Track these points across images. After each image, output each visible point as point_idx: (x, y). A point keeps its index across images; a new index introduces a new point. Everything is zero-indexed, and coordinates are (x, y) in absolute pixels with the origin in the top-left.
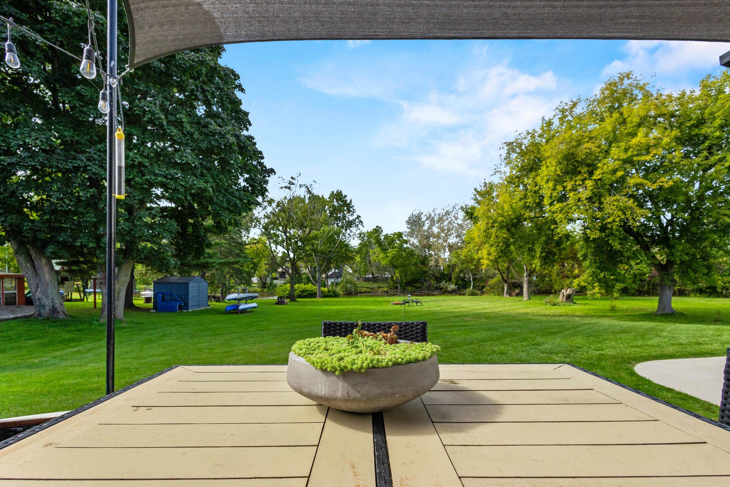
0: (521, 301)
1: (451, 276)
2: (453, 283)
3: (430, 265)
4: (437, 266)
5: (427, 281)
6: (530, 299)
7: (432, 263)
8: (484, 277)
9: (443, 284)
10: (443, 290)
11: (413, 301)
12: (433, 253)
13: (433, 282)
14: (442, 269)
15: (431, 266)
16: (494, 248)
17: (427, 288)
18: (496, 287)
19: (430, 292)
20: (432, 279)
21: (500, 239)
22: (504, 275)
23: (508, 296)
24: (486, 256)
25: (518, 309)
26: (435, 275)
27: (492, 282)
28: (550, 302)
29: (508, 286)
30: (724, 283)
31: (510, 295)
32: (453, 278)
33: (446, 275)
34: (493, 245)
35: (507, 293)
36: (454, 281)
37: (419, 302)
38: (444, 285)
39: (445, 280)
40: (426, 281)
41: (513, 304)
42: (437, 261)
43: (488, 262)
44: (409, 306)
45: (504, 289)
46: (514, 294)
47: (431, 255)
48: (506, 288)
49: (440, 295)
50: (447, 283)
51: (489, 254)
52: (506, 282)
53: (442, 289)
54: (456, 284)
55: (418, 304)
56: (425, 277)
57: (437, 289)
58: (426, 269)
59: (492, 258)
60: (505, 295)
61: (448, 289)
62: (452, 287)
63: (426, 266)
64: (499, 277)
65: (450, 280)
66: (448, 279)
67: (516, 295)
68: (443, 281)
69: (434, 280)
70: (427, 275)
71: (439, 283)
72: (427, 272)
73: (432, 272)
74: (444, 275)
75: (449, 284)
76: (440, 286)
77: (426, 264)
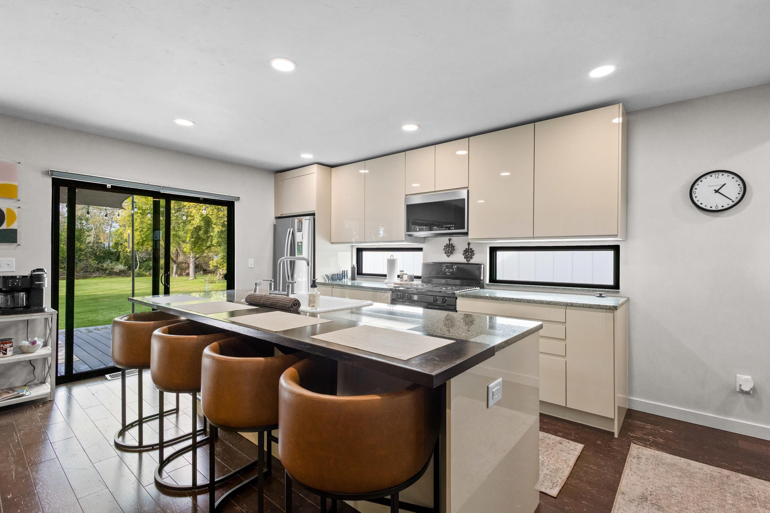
0: (187, 280)
1: (120, 254)
2: (121, 263)
3: (87, 241)
4: (98, 242)
5: (83, 260)
6: (195, 278)
7: (91, 239)
10: (107, 272)
12: (93, 227)
13: (93, 263)
14: (106, 246)
15: (89, 243)
17: (82, 270)
19: (87, 274)
20: (90, 258)
22: (174, 256)
23: (177, 276)
26: (95, 254)
28: (208, 280)
29: (177, 267)
32: (122, 257)
33: (112, 253)
35: (176, 273)
36: (124, 261)
38: (108, 265)
39: (111, 259)
42: (97, 237)
45: (173, 269)
46: (184, 274)
48: (175, 268)
50: (114, 263)
52: (175, 262)
53: (106, 269)
54: (125, 265)
57: (97, 270)
58: (82, 246)
60: (174, 275)
61: (115, 270)
62: (120, 267)
65: (118, 259)
66: (114, 258)
67: (186, 275)
68: (107, 261)
69: (93, 260)
70: (83, 253)
71: (101, 263)
72: (84, 250)
73: (91, 250)
74: (108, 253)
75: (116, 264)
76: (103, 267)
77: (81, 239)
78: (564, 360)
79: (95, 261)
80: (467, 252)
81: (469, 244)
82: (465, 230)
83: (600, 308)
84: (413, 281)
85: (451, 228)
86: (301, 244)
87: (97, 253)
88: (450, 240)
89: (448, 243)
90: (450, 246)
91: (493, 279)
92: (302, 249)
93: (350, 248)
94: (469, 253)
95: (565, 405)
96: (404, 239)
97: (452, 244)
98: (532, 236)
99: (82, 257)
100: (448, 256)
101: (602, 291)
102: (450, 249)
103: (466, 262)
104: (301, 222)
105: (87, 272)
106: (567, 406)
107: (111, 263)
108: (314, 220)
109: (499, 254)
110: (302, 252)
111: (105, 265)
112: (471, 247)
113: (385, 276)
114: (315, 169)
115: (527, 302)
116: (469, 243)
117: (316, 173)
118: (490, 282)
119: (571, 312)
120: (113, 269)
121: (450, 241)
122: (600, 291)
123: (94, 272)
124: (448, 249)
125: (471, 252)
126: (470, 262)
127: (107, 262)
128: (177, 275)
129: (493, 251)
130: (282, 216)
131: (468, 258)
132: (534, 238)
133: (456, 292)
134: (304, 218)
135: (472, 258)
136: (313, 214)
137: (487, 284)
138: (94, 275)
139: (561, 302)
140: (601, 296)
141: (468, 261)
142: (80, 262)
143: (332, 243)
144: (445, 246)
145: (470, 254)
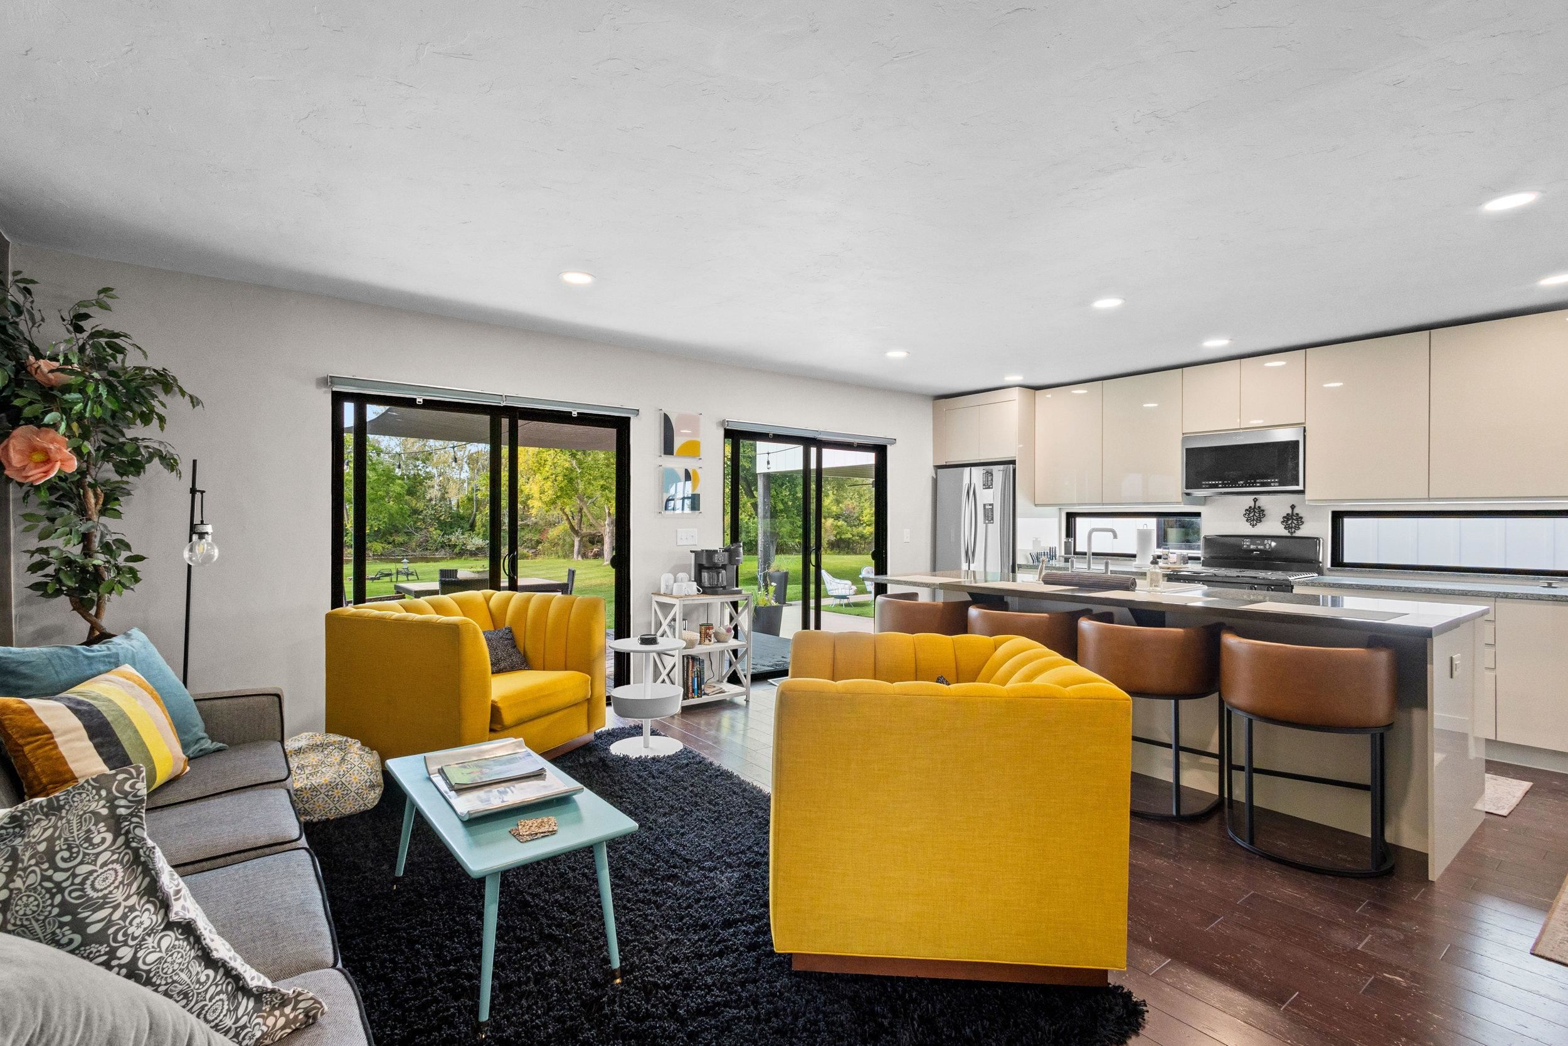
0: (601, 565)
1: (474, 520)
2: (478, 535)
3: (428, 496)
4: (443, 498)
5: (421, 530)
7: (434, 493)
8: (541, 522)
9: (457, 537)
10: (457, 550)
11: (398, 573)
12: (435, 471)
13: (435, 533)
14: (454, 503)
15: (431, 500)
16: (550, 483)
18: (561, 542)
19: (427, 553)
20: (432, 525)
21: (559, 470)
22: (575, 523)
23: (580, 558)
24: (537, 495)
25: (590, 579)
26: (438, 519)
27: (553, 533)
29: (580, 541)
30: (853, 536)
31: (584, 556)
32: (478, 524)
33: (462, 518)
34: (548, 478)
35: (579, 553)
36: (481, 531)
37: (412, 574)
39: (462, 528)
40: (418, 529)
41: (584, 571)
42: (444, 489)
43: (540, 504)
44: (391, 581)
45: (573, 545)
46: (590, 554)
47: (430, 477)
48: (576, 544)
49: (452, 558)
50: (466, 535)
51: (542, 492)
52: (576, 533)
53: (455, 546)
55: (410, 578)
56: (415, 523)
57: (442, 547)
58: (420, 505)
59: (545, 498)
60: (575, 556)
61: (468, 547)
62: (476, 542)
63: (418, 499)
64: (565, 525)
65: (472, 527)
66: (467, 526)
67: (593, 556)
68: (457, 531)
69: (436, 529)
70: (421, 517)
71: (448, 534)
72: (422, 511)
73: (433, 512)
74: (458, 517)
75: (469, 536)
76: (451, 541)
77: (418, 494)
78: (1492, 674)
79: (438, 531)
80: (1288, 519)
81: (1293, 507)
82: (1300, 488)
83: (1557, 601)
84: (1187, 563)
85: (1272, 484)
86: (991, 507)
87: (441, 516)
88: (1255, 500)
89: (1253, 505)
90: (1257, 511)
91: (1337, 561)
92: (993, 515)
93: (1058, 510)
94: (1292, 520)
95: (1494, 738)
96: (1180, 499)
97: (1259, 507)
98: (1427, 497)
99: (419, 524)
100: (1253, 526)
101: (1551, 580)
102: (1257, 515)
103: (1289, 535)
104: (989, 474)
105: (427, 549)
106: (1499, 739)
107: (463, 534)
108: (1014, 470)
109: (1348, 522)
110: (992, 519)
111: (453, 538)
112: (1296, 511)
113: (1134, 556)
114: (1015, 393)
115: (1425, 593)
116: (1293, 505)
117: (1017, 401)
118: (1332, 566)
119: (1502, 604)
120: (465, 544)
121: (1255, 502)
122: (1547, 579)
123: (437, 550)
124: (1251, 515)
125: (1297, 520)
126: (1294, 535)
127: (457, 533)
128: (580, 556)
129: (1338, 517)
130: (948, 464)
131: (1291, 528)
132: (1429, 499)
133: (1290, 579)
134: (995, 468)
135: (1299, 528)
136: (1013, 462)
137: (1328, 569)
138: (437, 555)
139: (1488, 592)
140: (1550, 586)
141: (1292, 533)
142: (417, 532)
143: (1036, 505)
144: (1247, 510)
145: (1295, 522)
